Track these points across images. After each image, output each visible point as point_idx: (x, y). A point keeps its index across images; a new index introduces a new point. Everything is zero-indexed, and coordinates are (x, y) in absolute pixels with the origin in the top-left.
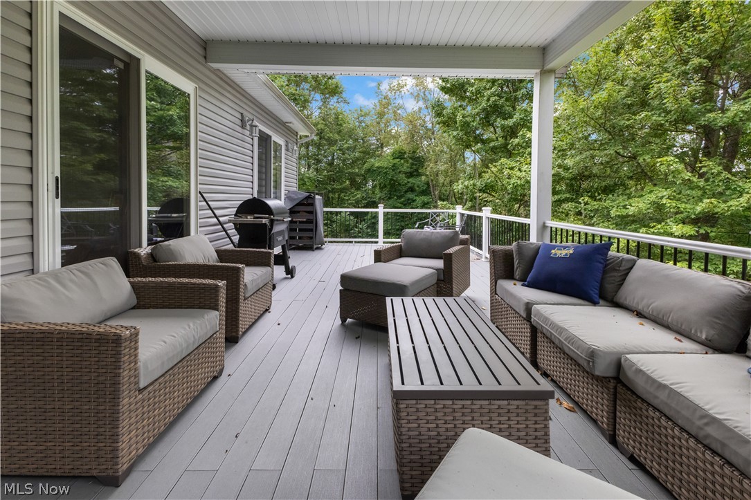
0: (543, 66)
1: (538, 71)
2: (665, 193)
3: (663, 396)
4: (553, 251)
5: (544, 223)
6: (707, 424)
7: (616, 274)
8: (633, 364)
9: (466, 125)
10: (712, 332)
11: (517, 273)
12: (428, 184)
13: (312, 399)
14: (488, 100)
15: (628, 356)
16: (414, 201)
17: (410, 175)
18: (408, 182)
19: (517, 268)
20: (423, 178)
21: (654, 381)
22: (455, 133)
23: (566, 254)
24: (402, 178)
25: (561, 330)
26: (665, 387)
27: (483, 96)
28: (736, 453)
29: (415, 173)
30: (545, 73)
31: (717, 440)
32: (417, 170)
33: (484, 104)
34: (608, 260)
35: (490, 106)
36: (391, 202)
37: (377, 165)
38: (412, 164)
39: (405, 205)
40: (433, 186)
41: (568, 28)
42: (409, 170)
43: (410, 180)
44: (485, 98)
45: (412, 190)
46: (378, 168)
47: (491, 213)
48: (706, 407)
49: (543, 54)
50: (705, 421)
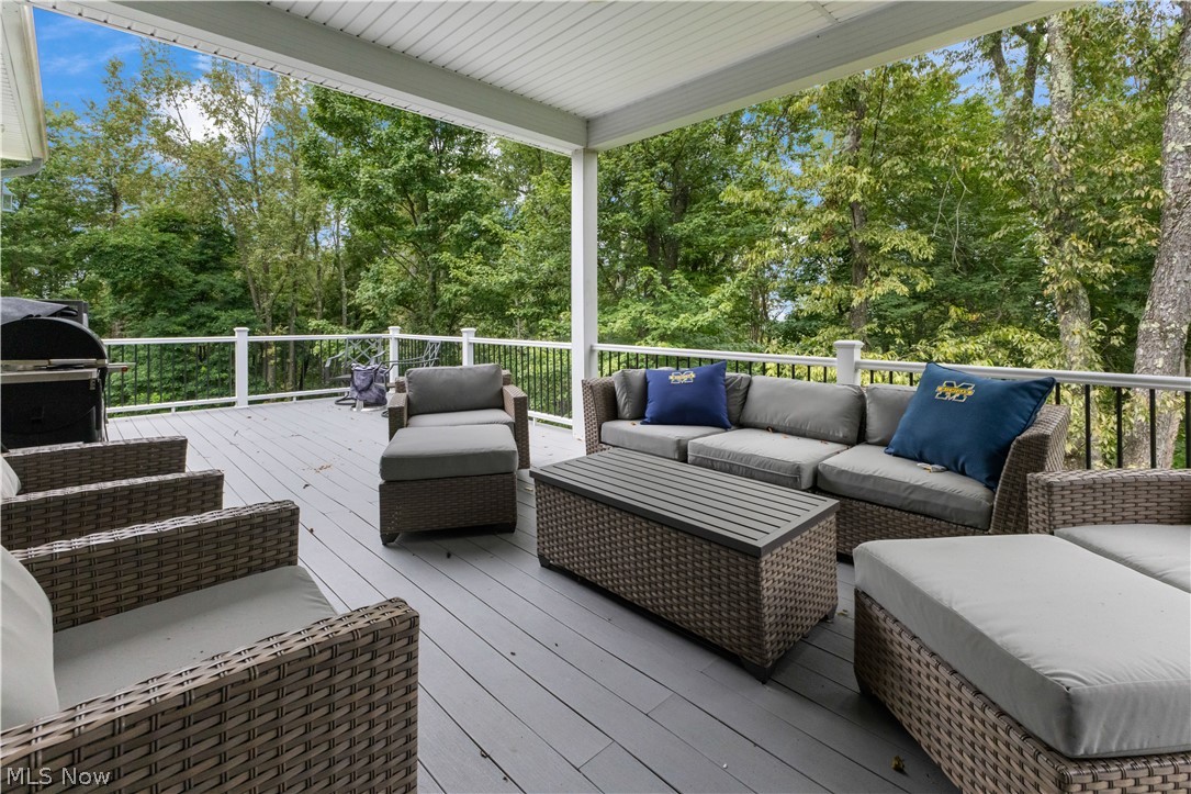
0: (587, 143)
1: (580, 147)
2: (643, 308)
3: (868, 485)
4: (671, 378)
5: (592, 347)
6: (910, 493)
7: (736, 394)
8: (833, 468)
9: (372, 191)
10: (846, 430)
11: (626, 410)
12: (244, 286)
13: (513, 654)
14: (410, 157)
15: (825, 462)
16: (216, 319)
17: (201, 267)
18: (196, 282)
19: (625, 404)
20: (238, 275)
21: (858, 475)
22: (354, 202)
23: (689, 379)
24: (181, 273)
25: (750, 457)
26: (870, 477)
27: (402, 149)
28: (936, 505)
29: (212, 264)
30: (588, 152)
31: (920, 502)
32: (217, 259)
33: (402, 162)
34: (729, 385)
35: (414, 167)
36: (149, 322)
37: (113, 240)
38: (205, 246)
39: (191, 329)
40: (256, 289)
41: (628, 107)
42: (196, 257)
43: (202, 277)
44: (404, 153)
45: (204, 297)
46: (117, 247)
47: (476, 336)
48: (907, 480)
49: (587, 128)
50: (909, 491)
